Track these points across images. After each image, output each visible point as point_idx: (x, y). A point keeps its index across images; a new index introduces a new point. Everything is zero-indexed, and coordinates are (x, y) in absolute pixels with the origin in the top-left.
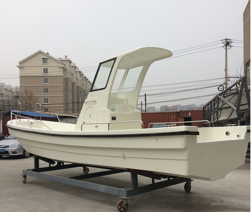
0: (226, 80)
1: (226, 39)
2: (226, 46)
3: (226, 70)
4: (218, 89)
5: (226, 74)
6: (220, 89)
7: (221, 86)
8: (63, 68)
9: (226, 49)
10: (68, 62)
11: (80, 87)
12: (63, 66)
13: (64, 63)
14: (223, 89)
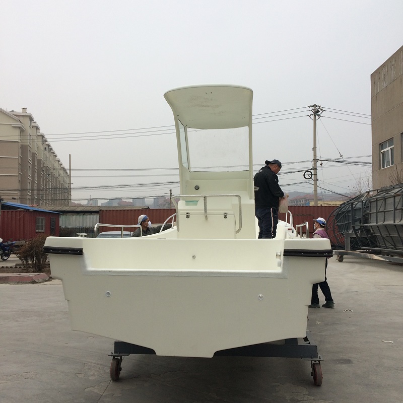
0: (315, 164)
1: (315, 106)
2: (315, 116)
3: (314, 149)
4: (304, 175)
5: (315, 155)
6: (306, 177)
7: (307, 171)
8: (19, 127)
9: (315, 120)
10: (28, 119)
11: (42, 162)
12: (19, 124)
13: (21, 119)
14: (310, 176)
